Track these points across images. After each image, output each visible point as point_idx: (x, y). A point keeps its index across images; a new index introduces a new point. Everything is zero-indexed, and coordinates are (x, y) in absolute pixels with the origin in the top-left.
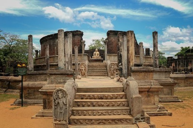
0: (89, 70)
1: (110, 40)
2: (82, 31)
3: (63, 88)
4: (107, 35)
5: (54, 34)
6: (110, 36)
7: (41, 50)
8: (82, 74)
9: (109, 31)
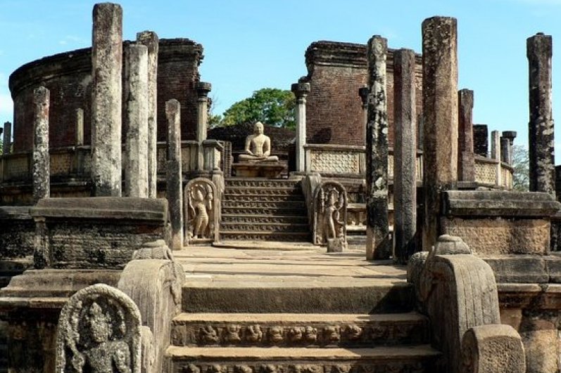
0: (228, 215)
1: (318, 82)
2: (198, 43)
3: (116, 287)
4: (306, 61)
5: (73, 50)
6: (320, 68)
7: (12, 121)
8: (198, 230)
9: (314, 45)
